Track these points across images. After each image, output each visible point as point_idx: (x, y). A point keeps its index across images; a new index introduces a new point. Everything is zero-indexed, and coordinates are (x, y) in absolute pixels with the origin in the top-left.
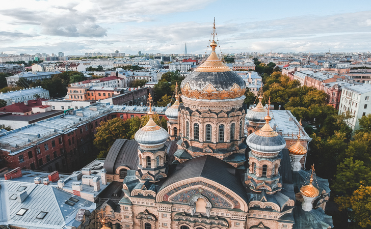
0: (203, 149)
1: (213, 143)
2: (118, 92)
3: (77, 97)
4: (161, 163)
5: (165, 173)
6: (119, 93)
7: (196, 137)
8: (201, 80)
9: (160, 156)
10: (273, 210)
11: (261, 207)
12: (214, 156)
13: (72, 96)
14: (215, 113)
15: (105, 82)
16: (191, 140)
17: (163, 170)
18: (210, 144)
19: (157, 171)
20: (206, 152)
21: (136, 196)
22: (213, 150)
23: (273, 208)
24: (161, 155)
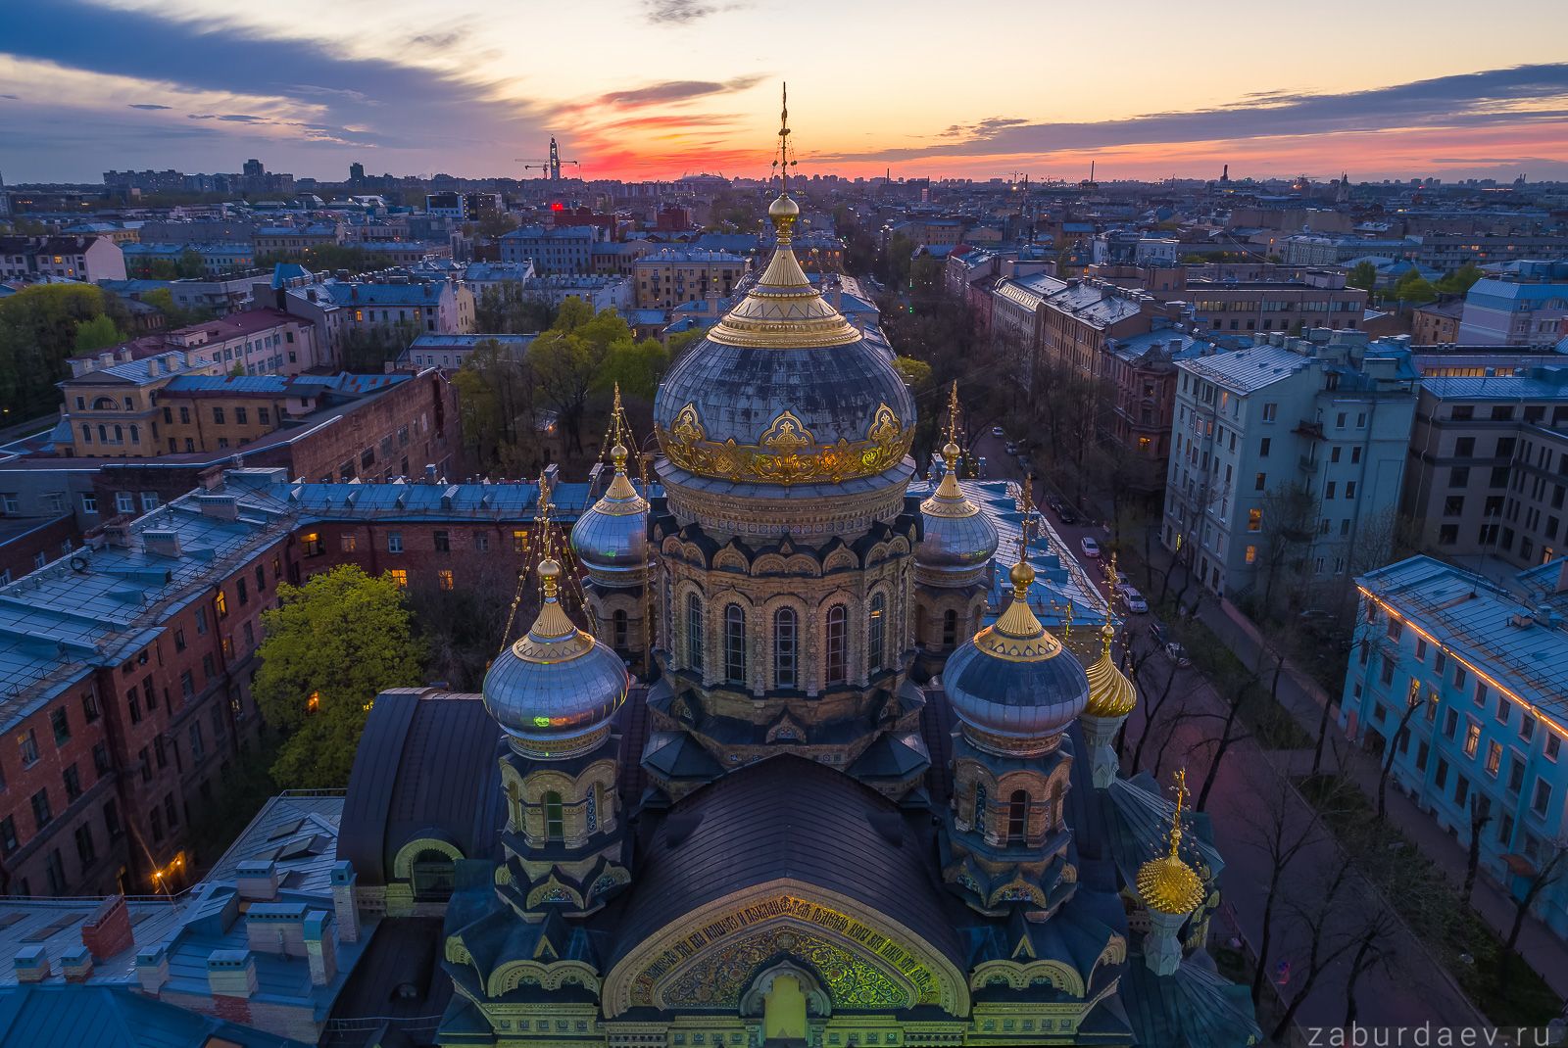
0: (764, 729)
1: (803, 695)
2: (305, 404)
3: (111, 432)
4: (606, 821)
5: (624, 864)
6: (312, 405)
7: (735, 672)
8: (750, 390)
9: (600, 785)
10: (1058, 991)
11: (1013, 985)
12: (809, 756)
13: (86, 429)
14: (809, 549)
15: (231, 344)
16: (714, 687)
17: (615, 852)
18: (795, 702)
19: (592, 861)
20: (778, 741)
21: (510, 997)
22: (808, 729)
23: (1056, 985)
24: (605, 780)
